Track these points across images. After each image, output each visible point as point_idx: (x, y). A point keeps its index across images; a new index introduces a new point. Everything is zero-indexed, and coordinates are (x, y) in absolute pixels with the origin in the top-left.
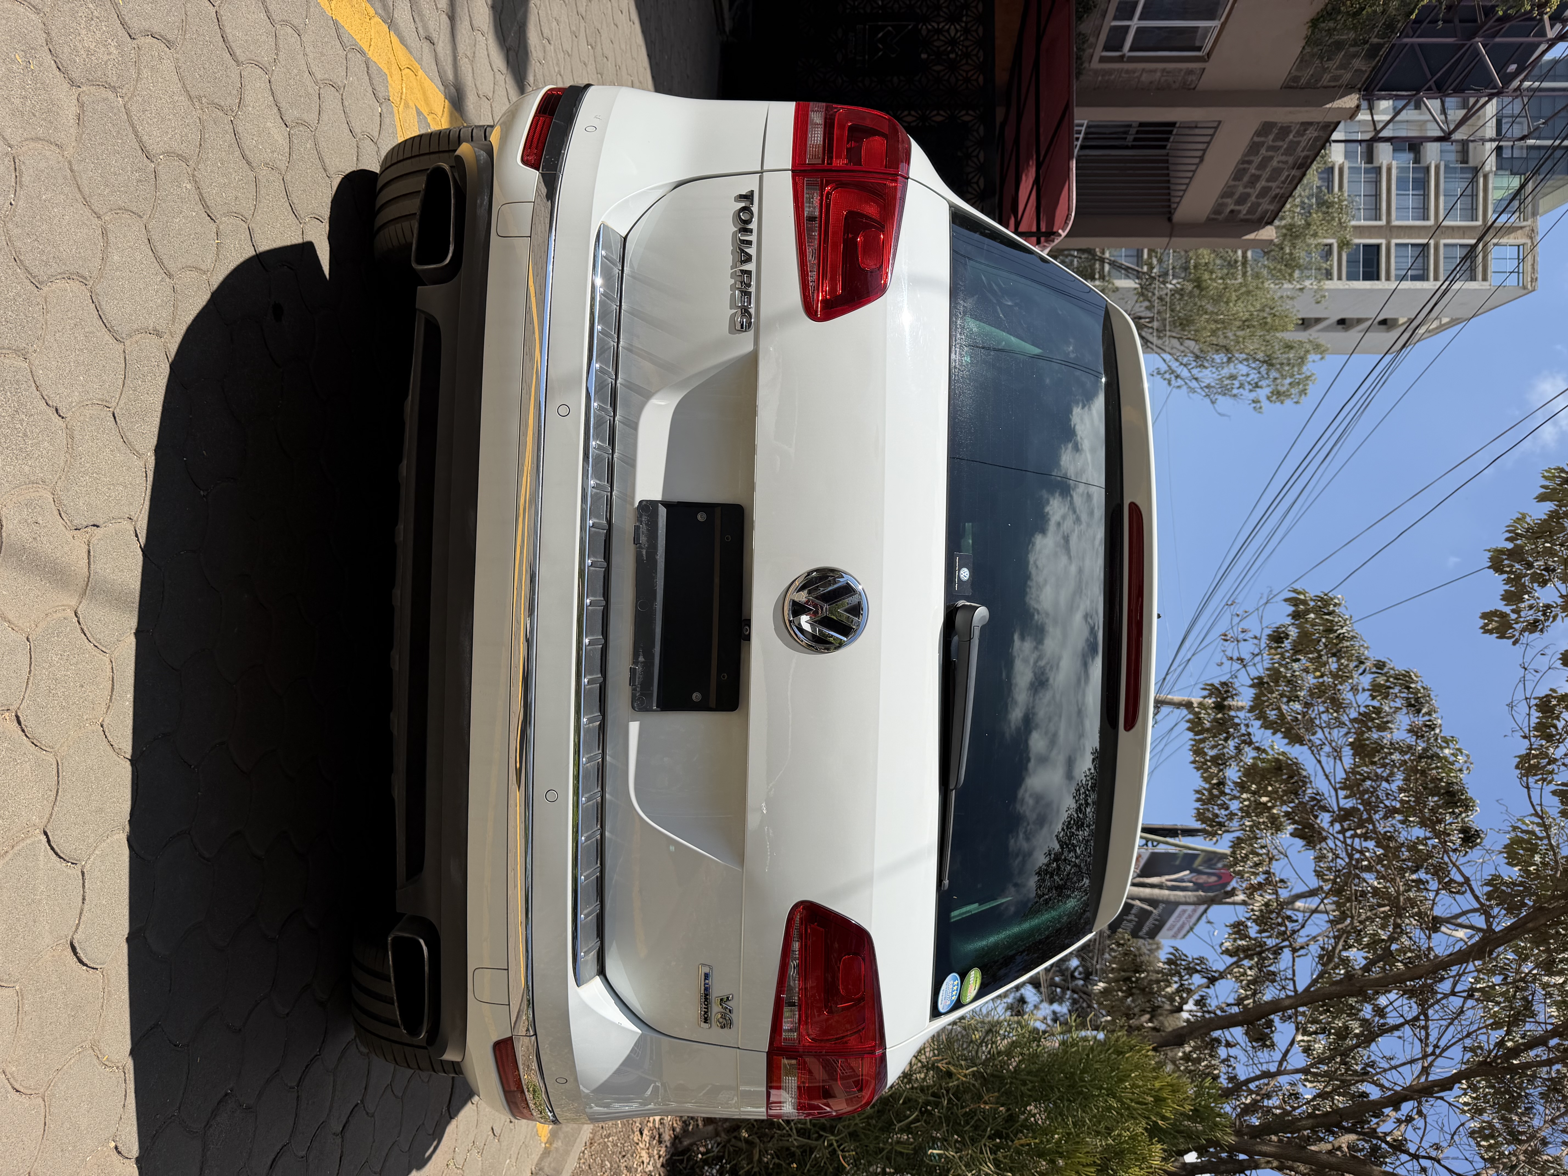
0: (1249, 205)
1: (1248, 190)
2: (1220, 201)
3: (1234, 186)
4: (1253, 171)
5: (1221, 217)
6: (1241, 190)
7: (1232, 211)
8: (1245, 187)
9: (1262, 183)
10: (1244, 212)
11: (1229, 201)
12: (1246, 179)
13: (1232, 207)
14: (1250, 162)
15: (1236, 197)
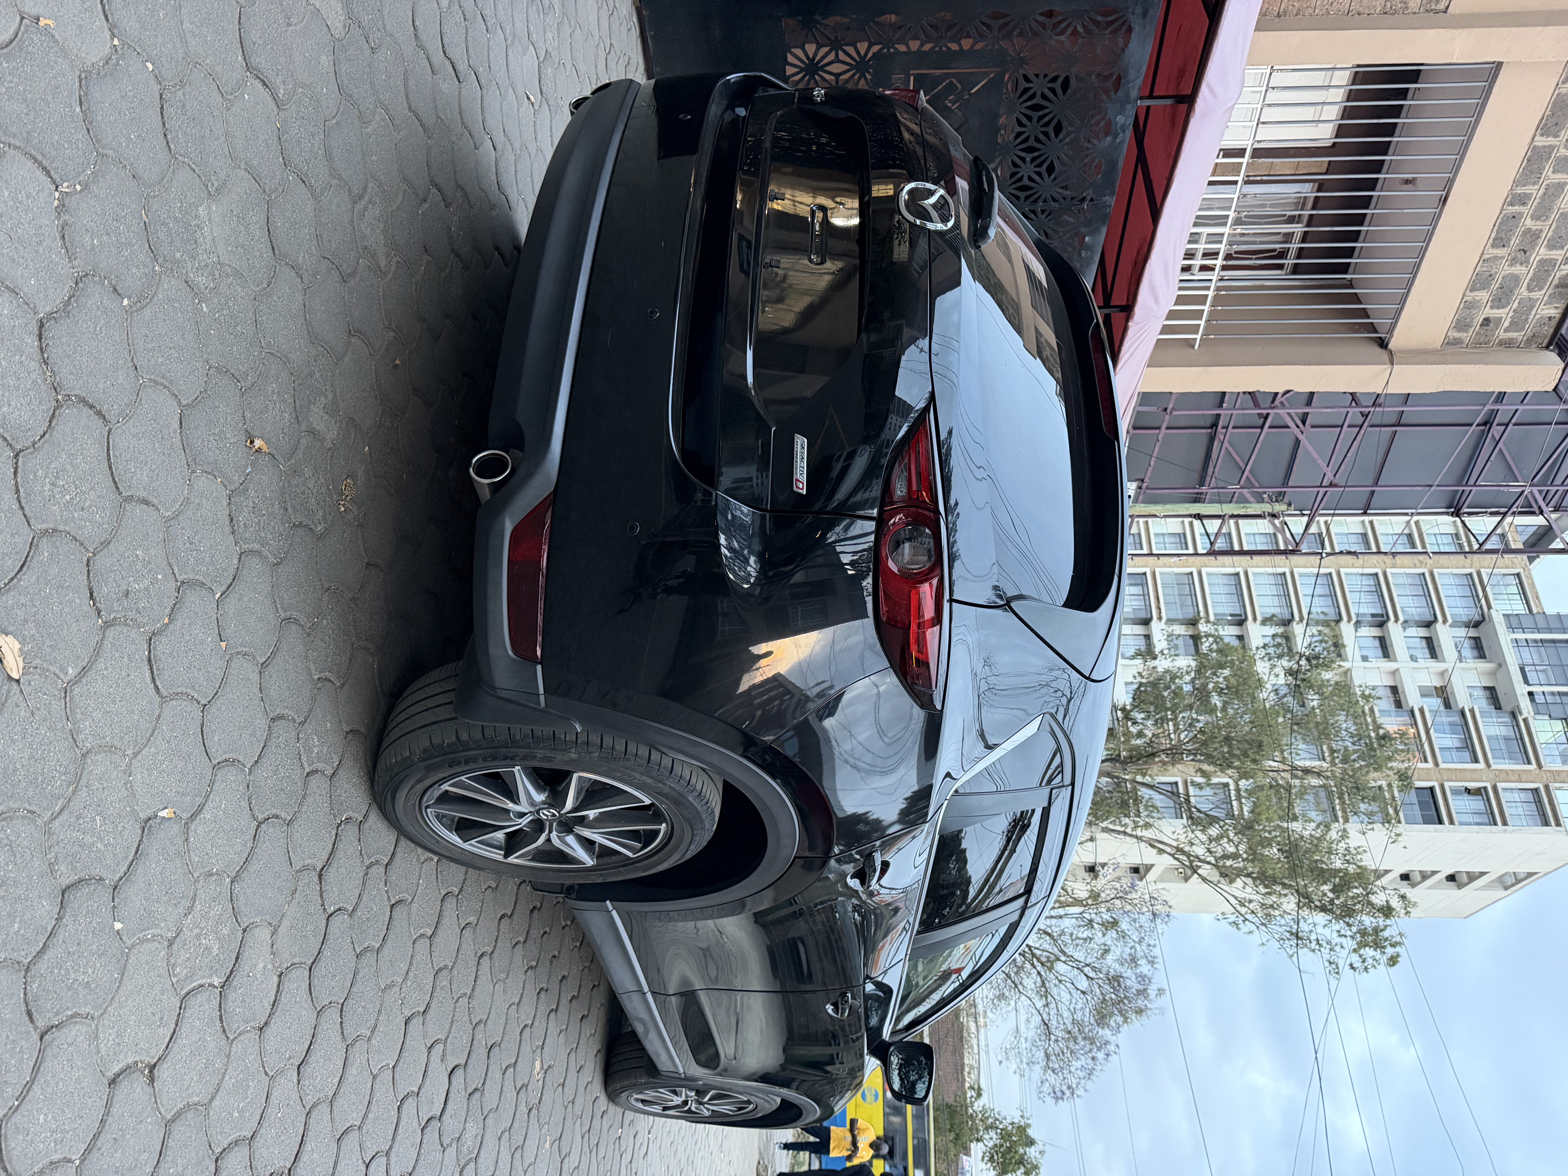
0: (1515, 305)
1: (1518, 269)
2: (1470, 296)
3: (1496, 258)
4: (1529, 223)
5: (1466, 336)
6: (1505, 270)
7: (1487, 321)
8: (1513, 262)
9: (1542, 252)
10: (1506, 324)
11: (1483, 296)
12: (1515, 241)
13: (1488, 312)
14: (1522, 200)
15: (1495, 285)
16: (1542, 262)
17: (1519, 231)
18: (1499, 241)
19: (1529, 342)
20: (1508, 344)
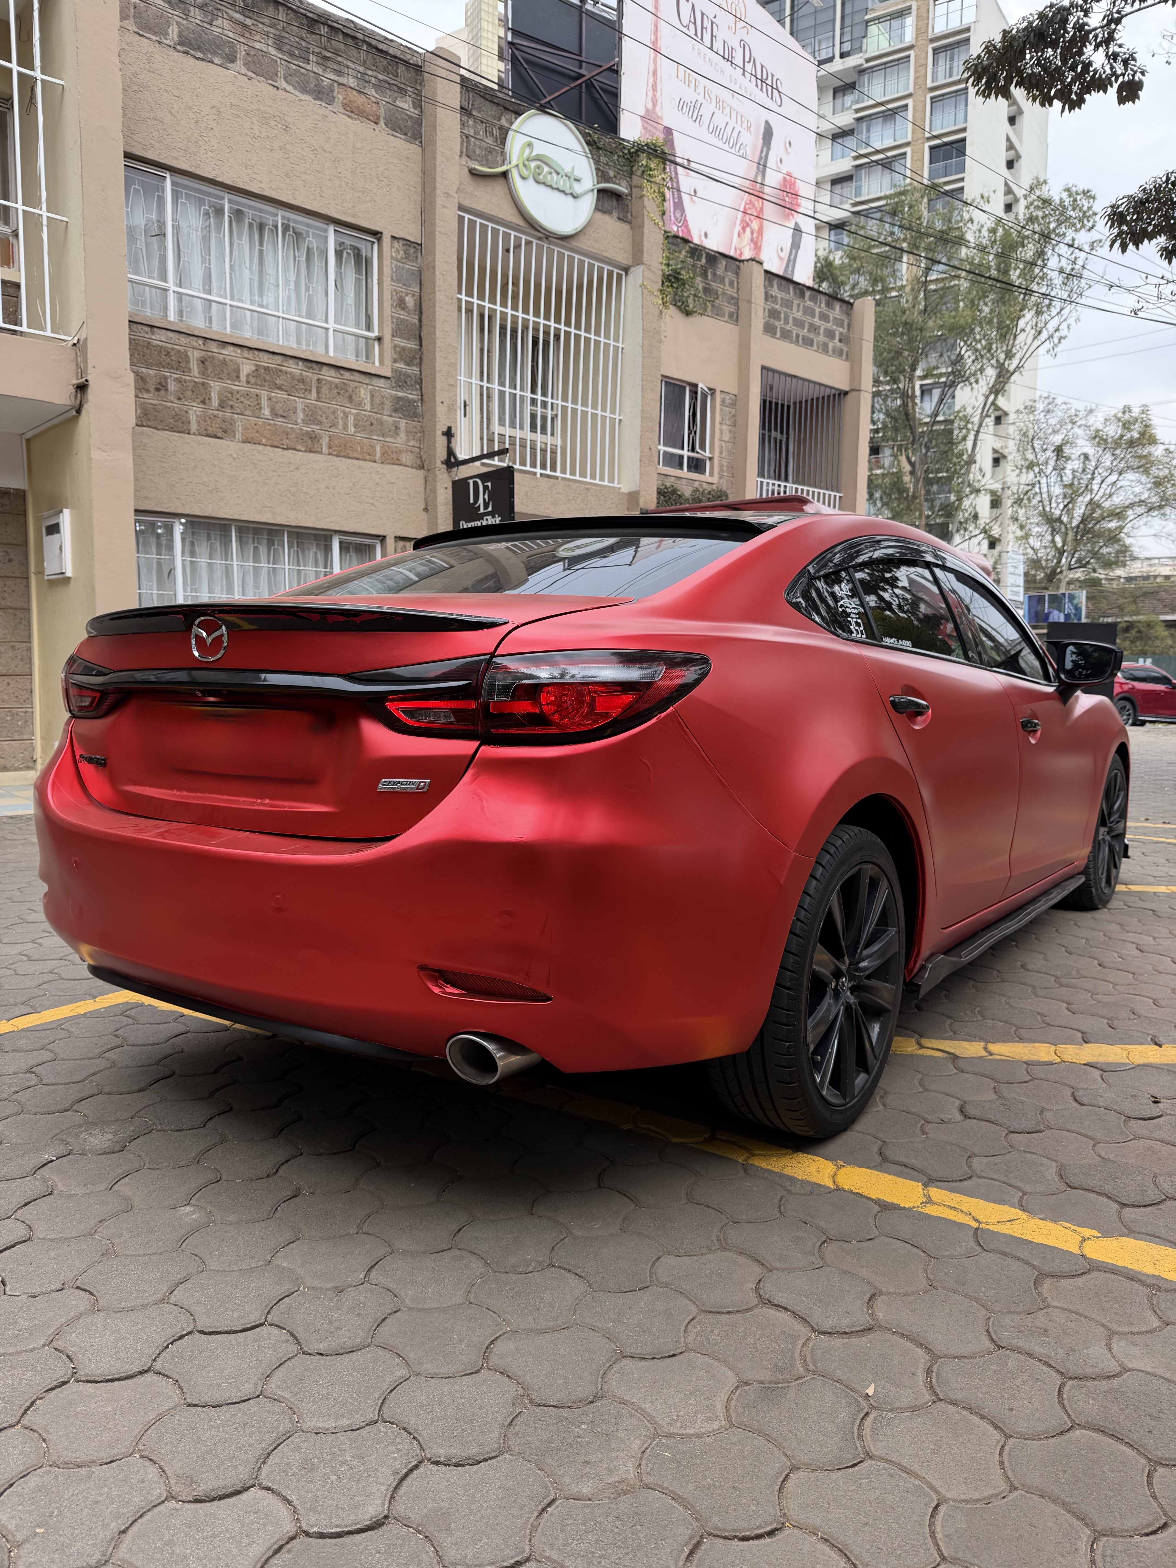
0: (835, 328)
6: (822, 338)
8: (819, 334)
9: (816, 321)
10: (841, 329)
12: (811, 336)
14: (798, 336)
16: (820, 319)
17: (808, 335)
18: (812, 345)
19: (849, 315)
20: (849, 326)
